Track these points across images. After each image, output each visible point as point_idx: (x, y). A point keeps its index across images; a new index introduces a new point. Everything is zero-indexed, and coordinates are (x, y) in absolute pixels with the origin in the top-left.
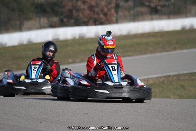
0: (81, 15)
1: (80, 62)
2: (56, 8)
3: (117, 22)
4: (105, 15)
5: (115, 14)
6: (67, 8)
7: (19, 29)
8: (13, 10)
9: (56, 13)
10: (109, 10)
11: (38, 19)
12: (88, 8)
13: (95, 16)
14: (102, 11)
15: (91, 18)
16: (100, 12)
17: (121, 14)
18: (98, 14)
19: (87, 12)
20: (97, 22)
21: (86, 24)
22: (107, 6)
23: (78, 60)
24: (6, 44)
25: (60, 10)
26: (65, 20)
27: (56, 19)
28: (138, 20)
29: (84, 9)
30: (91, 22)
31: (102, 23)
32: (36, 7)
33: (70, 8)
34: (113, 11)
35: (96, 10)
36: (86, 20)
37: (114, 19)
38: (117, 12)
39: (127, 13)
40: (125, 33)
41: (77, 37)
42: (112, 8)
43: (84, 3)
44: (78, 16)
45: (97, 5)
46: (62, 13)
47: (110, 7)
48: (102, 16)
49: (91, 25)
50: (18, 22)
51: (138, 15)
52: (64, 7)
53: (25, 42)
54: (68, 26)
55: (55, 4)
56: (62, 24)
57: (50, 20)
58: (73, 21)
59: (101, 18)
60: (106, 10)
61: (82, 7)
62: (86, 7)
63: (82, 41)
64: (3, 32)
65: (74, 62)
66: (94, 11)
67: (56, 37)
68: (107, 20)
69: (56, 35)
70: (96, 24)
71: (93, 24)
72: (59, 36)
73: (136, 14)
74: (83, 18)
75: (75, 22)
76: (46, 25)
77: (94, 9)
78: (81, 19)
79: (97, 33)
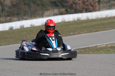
0: (78, 7)
1: (78, 34)
2: (63, 3)
3: (99, 10)
4: (92, 6)
5: (98, 6)
6: (70, 3)
7: (42, 16)
8: (38, 5)
9: (63, 6)
10: (94, 3)
11: (53, 10)
12: (82, 2)
13: (87, 7)
14: (90, 4)
15: (84, 8)
16: (89, 4)
17: (101, 5)
19: (82, 5)
20: (87, 11)
21: (81, 12)
22: (93, 1)
23: (77, 33)
24: (34, 25)
25: (66, 4)
26: (69, 10)
27: (63, 10)
28: (112, 9)
29: (80, 3)
30: (83, 11)
31: (90, 11)
32: (52, 3)
33: (72, 3)
34: (97, 4)
35: (87, 3)
36: (81, 10)
38: (99, 4)
39: (105, 5)
40: (104, 16)
41: (76, 20)
42: (96, 2)
45: (87, 1)
46: (67, 6)
47: (95, 1)
48: (90, 7)
49: (84, 12)
50: (41, 12)
51: (112, 6)
52: (68, 2)
54: (70, 13)
56: (67, 12)
57: (60, 10)
58: (73, 10)
59: (90, 8)
60: (92, 3)
61: (79, 2)
62: (81, 2)
63: (78, 22)
64: (32, 18)
65: (74, 34)
66: (85, 4)
67: (64, 20)
68: (94, 9)
69: (63, 19)
70: (87, 12)
71: (85, 12)
72: (65, 19)
73: (110, 5)
74: (79, 8)
75: (75, 11)
76: (58, 13)
77: (85, 3)
78: (78, 9)
79: (88, 17)
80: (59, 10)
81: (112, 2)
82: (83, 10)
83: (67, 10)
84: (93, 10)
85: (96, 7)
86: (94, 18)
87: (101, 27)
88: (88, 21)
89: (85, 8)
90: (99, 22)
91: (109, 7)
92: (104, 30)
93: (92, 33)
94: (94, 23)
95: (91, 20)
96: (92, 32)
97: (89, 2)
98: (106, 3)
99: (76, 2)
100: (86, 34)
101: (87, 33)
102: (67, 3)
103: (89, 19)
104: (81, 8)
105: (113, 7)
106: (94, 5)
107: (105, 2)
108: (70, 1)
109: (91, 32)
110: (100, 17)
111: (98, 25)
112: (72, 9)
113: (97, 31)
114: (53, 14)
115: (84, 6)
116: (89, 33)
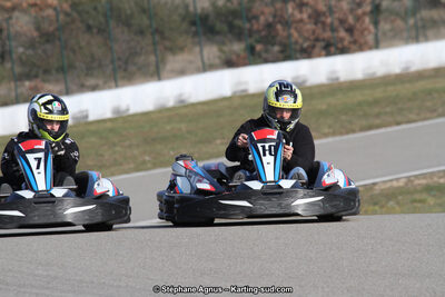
0: (295, 35)
2: (238, 22)
3: (376, 45)
4: (350, 30)
5: (372, 28)
6: (262, 19)
7: (156, 74)
8: (141, 33)
9: (238, 34)
10: (358, 19)
11: (197, 49)
12: (310, 17)
13: (327, 34)
14: (342, 22)
15: (317, 40)
16: (336, 24)
17: (385, 26)
18: (333, 30)
19: (310, 26)
20: (332, 48)
21: (307, 53)
22: (352, 11)
24: (128, 110)
25: (247, 26)
26: (259, 47)
27: (238, 47)
28: (427, 39)
29: (301, 21)
30: (317, 50)
31: (343, 51)
32: (193, 23)
33: (271, 19)
34: (367, 20)
35: (329, 20)
36: (305, 45)
37: (370, 38)
38: (376, 23)
39: (399, 23)
40: (397, 70)
42: (364, 14)
43: (301, 6)
44: (290, 36)
45: (331, 10)
46: (251, 33)
47: (360, 11)
48: (342, 34)
49: (319, 56)
50: (152, 58)
51: (424, 27)
52: (256, 18)
53: (171, 104)
54: (266, 61)
55: (235, 14)
56: (253, 57)
57: (226, 48)
58: (276, 48)
59: (342, 40)
60: (351, 20)
61: (298, 16)
62: (305, 16)
64: (119, 83)
66: (324, 23)
67: (242, 87)
68: (355, 42)
69: (239, 83)
70: (329, 54)
71: (324, 53)
72: (246, 83)
73: (420, 24)
74: (300, 41)
75: (282, 52)
76: (217, 61)
77: (323, 19)
78: (296, 43)
79: (333, 72)
80: (221, 50)
81: (426, 13)
82: (313, 47)
83: (252, 50)
84: (353, 47)
85: (366, 33)
86: (359, 75)
87: (388, 109)
88: (335, 88)
89: (324, 40)
90: (378, 93)
91: (413, 33)
92: (398, 124)
93: (351, 136)
94: (358, 97)
95: (345, 82)
96: (353, 131)
97: (337, 15)
98: (404, 19)
99: (286, 17)
100: (330, 140)
101: (334, 134)
102: (254, 21)
103: (337, 79)
104: (307, 39)
105: (430, 33)
106: (358, 26)
107: (397, 14)
108: (263, 13)
109: (347, 133)
110: (381, 72)
111: (376, 102)
112: (273, 45)
113: (370, 128)
114: (200, 64)
115: (319, 31)
116: (341, 134)
